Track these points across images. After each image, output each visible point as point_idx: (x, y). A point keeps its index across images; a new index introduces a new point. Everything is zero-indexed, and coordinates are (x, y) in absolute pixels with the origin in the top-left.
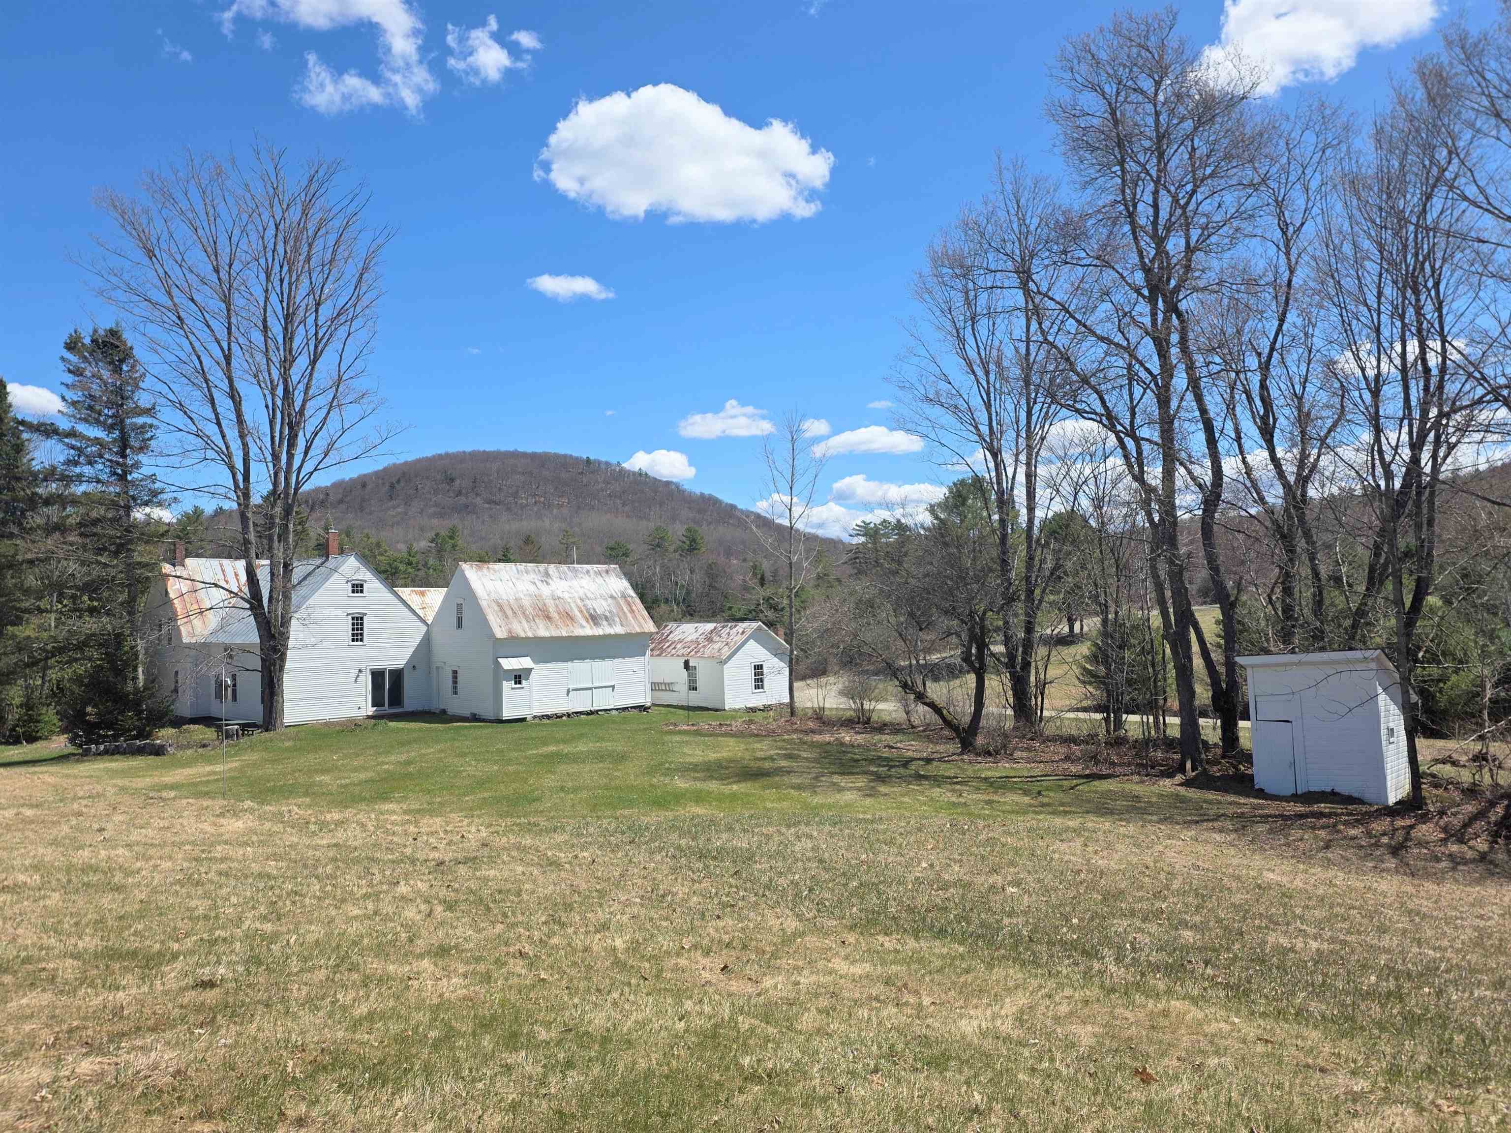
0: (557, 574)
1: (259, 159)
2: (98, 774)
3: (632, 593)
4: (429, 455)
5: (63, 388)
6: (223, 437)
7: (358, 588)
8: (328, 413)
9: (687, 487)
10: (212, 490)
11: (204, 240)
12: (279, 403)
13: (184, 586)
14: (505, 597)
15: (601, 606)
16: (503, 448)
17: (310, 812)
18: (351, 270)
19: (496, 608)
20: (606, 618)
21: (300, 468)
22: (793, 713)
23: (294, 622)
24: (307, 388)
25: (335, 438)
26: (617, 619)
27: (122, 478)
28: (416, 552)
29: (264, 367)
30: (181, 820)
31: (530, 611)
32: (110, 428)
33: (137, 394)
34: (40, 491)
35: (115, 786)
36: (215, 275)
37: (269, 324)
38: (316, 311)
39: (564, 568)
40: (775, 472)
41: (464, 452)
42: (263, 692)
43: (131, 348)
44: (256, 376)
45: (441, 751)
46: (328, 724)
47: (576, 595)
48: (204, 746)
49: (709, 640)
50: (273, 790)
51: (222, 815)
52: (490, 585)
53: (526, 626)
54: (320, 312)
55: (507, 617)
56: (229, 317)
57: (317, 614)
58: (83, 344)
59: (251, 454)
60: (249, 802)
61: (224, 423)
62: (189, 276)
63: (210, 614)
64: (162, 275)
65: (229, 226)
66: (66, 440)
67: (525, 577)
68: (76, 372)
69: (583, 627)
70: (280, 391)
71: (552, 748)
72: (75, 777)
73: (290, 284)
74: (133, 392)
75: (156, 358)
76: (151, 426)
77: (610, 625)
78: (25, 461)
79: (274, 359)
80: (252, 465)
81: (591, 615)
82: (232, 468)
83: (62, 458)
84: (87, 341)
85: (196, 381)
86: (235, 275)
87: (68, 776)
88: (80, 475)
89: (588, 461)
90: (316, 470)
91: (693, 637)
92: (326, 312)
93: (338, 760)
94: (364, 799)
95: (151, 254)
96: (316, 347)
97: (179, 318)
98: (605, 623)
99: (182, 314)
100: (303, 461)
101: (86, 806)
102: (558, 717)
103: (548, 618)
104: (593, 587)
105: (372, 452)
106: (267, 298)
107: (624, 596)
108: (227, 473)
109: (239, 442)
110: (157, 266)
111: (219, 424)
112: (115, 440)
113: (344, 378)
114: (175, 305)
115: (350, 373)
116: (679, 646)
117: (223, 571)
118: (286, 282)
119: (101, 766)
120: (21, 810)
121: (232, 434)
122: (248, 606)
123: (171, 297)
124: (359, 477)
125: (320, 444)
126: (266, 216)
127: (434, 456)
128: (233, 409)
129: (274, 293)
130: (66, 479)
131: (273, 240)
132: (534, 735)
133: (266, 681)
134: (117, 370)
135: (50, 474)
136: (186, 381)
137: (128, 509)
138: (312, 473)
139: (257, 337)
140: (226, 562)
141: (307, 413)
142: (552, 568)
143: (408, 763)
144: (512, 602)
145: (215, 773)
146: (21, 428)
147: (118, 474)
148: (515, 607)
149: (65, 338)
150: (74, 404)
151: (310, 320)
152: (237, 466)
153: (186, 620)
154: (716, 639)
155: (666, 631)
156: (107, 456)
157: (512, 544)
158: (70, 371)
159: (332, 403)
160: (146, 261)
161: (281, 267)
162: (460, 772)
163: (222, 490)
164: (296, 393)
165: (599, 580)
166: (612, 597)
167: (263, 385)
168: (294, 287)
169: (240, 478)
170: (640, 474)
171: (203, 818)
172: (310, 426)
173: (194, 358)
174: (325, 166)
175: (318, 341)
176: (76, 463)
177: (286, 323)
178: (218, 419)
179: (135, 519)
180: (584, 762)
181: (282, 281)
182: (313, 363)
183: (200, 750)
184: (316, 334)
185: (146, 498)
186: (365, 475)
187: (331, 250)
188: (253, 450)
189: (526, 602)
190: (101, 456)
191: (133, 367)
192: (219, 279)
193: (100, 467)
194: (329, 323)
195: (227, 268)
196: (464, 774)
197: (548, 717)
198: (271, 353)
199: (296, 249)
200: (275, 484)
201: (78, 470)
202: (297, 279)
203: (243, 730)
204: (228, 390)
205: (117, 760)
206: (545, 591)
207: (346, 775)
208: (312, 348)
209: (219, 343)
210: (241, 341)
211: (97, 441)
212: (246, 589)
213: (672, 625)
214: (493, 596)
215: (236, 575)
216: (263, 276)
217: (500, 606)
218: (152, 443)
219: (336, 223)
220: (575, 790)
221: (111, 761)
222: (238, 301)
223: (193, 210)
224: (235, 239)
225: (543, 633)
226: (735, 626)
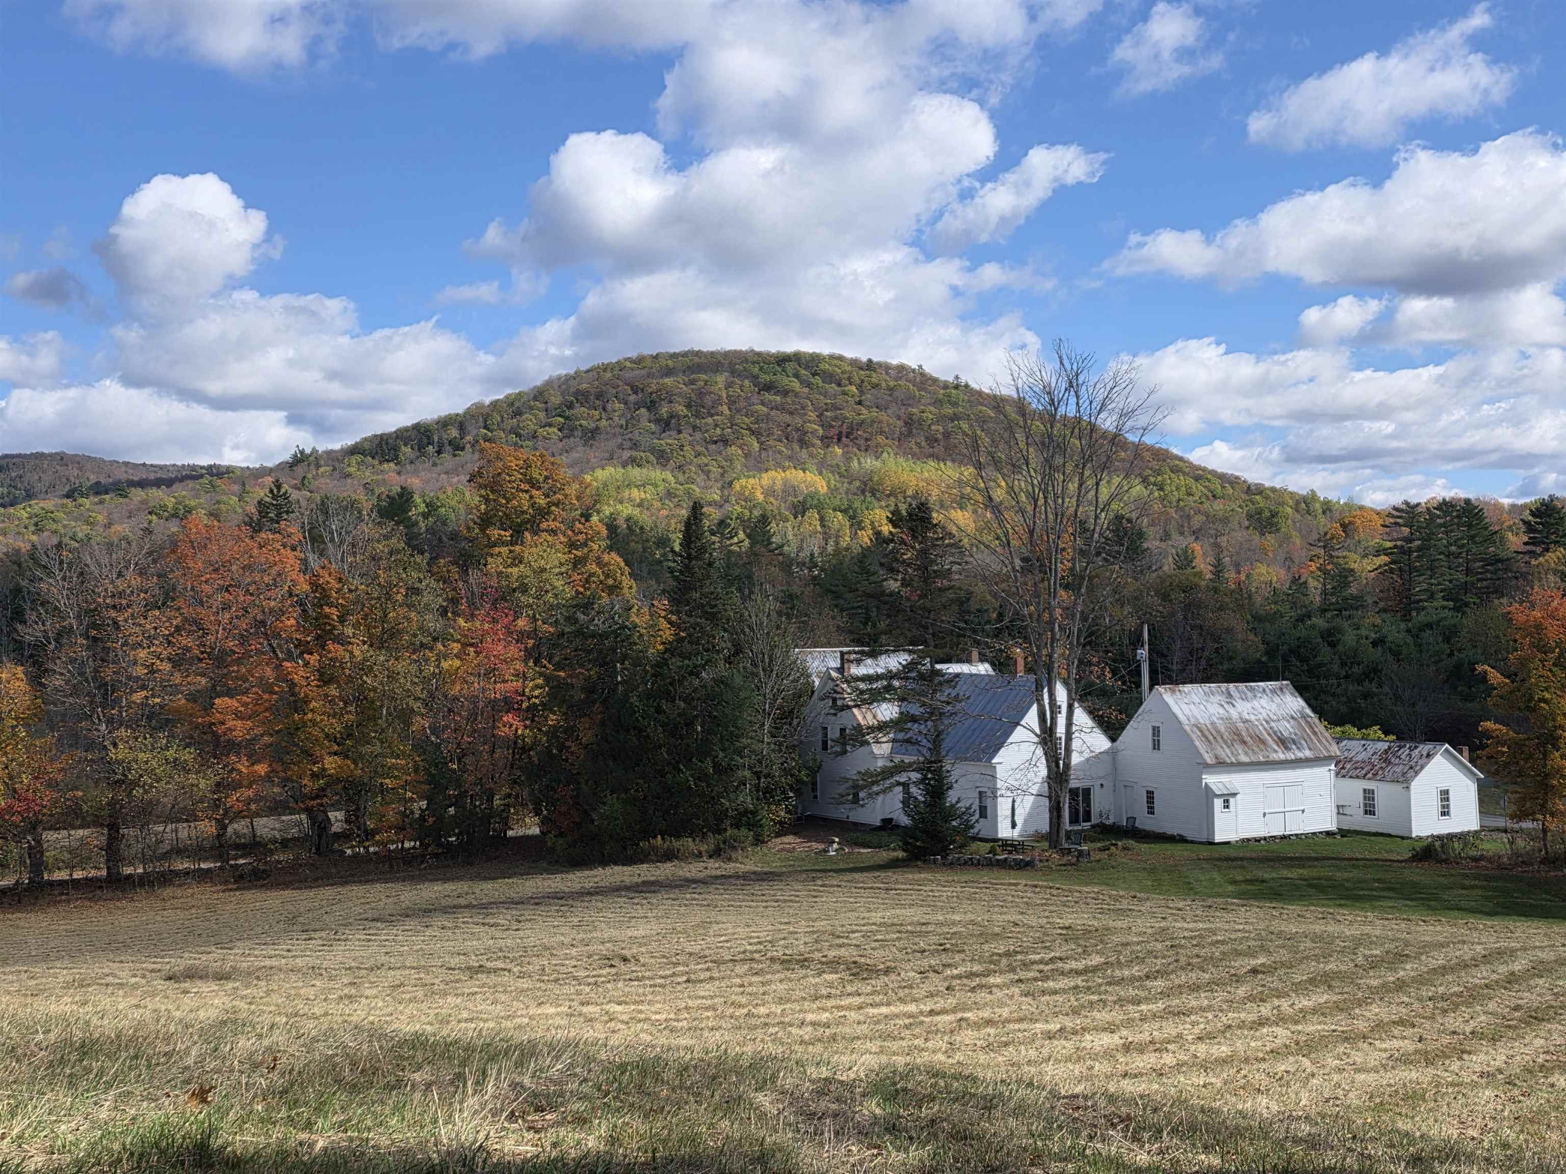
0: (1238, 694)
3: (1308, 711)
14: (1202, 721)
15: (1286, 728)
19: (1198, 733)
20: (1294, 742)
26: (1304, 743)
31: (1226, 735)
47: (1261, 718)
49: (1386, 761)
52: (1186, 709)
53: (1228, 751)
55: (1210, 742)
67: (1213, 698)
69: (1276, 751)
77: (1298, 748)
81: (1279, 737)
98: (1294, 747)
102: (1257, 840)
103: (1244, 742)
104: (1274, 707)
107: (1304, 717)
116: (1348, 766)
142: (1232, 688)
144: (1209, 726)
148: (1214, 732)
154: (1394, 760)
165: (1277, 699)
166: (1293, 718)
189: (1221, 726)
197: (1248, 840)
206: (1234, 713)
214: (1192, 720)
217: (1200, 730)
225: (1244, 758)
226: (1416, 747)
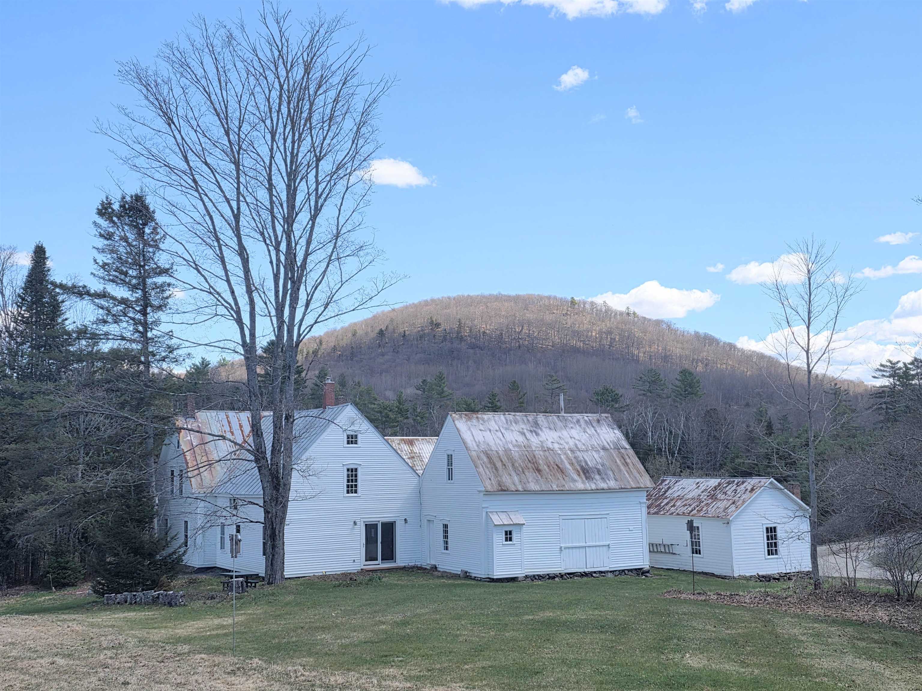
0: (546, 424)
1: (266, 24)
2: (119, 623)
3: (624, 443)
4: (416, 302)
5: (95, 251)
6: (233, 292)
7: (352, 439)
8: (328, 266)
9: (680, 326)
10: (221, 344)
11: (217, 106)
12: (283, 258)
13: (194, 439)
14: (494, 448)
15: (594, 458)
16: (486, 293)
17: (314, 674)
18: (349, 124)
19: (485, 459)
20: (599, 472)
21: (302, 321)
22: (817, 585)
23: (294, 474)
24: (309, 243)
25: (334, 291)
26: (610, 473)
27: (144, 334)
28: (406, 400)
29: (269, 225)
30: (196, 677)
31: (519, 463)
32: (133, 288)
33: (157, 255)
34: (71, 349)
35: (134, 636)
36: (226, 138)
37: (274, 182)
38: (317, 167)
39: (553, 417)
40: (789, 310)
41: (449, 298)
42: (264, 544)
43: (154, 212)
44: (262, 234)
45: (435, 612)
46: (324, 577)
47: (567, 447)
48: (212, 598)
49: (713, 497)
50: (279, 648)
51: (233, 673)
52: (479, 436)
53: (516, 478)
54: (320, 168)
55: (496, 469)
56: (238, 178)
57: (316, 466)
58: (113, 210)
59: (257, 309)
60: (257, 660)
61: (233, 279)
62: (203, 140)
63: (217, 466)
64: (180, 141)
65: (239, 89)
66: (96, 300)
67: (515, 427)
68: (108, 236)
69: (574, 481)
70: (283, 247)
71: (548, 614)
72: (99, 626)
73: (293, 142)
74: (154, 253)
75: (173, 220)
76: (169, 285)
77: (603, 479)
78: (60, 320)
79: (279, 216)
80: (258, 318)
81: (582, 467)
82: (239, 321)
83: (93, 318)
84: (116, 207)
85: (208, 240)
86: (243, 136)
87: (92, 625)
88: (106, 334)
89: (573, 302)
90: (316, 322)
91: (695, 493)
92: (326, 166)
93: (337, 617)
94: (366, 662)
95: (170, 122)
96: (317, 202)
97: (195, 181)
98: (597, 477)
99: (197, 177)
100: (304, 314)
101: (111, 658)
102: (552, 577)
103: (539, 471)
104: (584, 437)
105: (369, 304)
106: (272, 157)
107: (617, 448)
108: (235, 327)
109: (246, 297)
110: (176, 133)
111: (228, 281)
112: (138, 300)
113: (342, 232)
114: (190, 168)
115: (349, 227)
116: (678, 503)
117: (229, 422)
118: (289, 140)
119: (122, 615)
120: (56, 659)
121: (240, 290)
122: (252, 458)
123: (187, 161)
124: (350, 326)
125: (320, 297)
126: (271, 77)
127: (420, 303)
128: (241, 266)
129: (278, 153)
130: (95, 337)
131: (277, 101)
132: (527, 597)
133: (269, 532)
134: (141, 234)
135: (82, 332)
136: (200, 241)
137: (147, 364)
138: (312, 326)
139: (263, 195)
140: (231, 414)
141: (309, 267)
142: (541, 418)
143: (405, 623)
144: (501, 453)
145: (223, 627)
146: (57, 290)
147: (139, 332)
148: (505, 459)
149: (97, 204)
150: (104, 266)
151: (311, 176)
152: (244, 321)
153: (196, 472)
154: (720, 496)
155: (664, 487)
156: (131, 315)
157: (496, 390)
158: (101, 235)
159: (331, 256)
160: (164, 127)
161: (285, 127)
162: (457, 636)
163: (232, 345)
164: (298, 247)
165: (591, 431)
166: (604, 449)
167: (268, 242)
168: (296, 144)
169: (247, 333)
170: (628, 314)
171: (216, 676)
172: (312, 278)
173: (207, 218)
174: (326, 25)
175: (318, 197)
176: (105, 322)
177: (289, 180)
178: (227, 275)
179: (153, 374)
180: (583, 632)
181: (285, 140)
182: (313, 218)
183: (208, 602)
184: (317, 189)
185: (164, 354)
186: (355, 324)
187: (330, 106)
188: (259, 305)
189: (515, 453)
190: (125, 315)
191: (155, 229)
192: (229, 141)
193: (124, 325)
194: (328, 178)
195: (236, 130)
196: (461, 639)
197: (540, 577)
198: (275, 210)
199: (298, 109)
200: (279, 336)
201: (105, 328)
202: (300, 137)
203: (247, 582)
204: (237, 248)
205: (135, 610)
206: (534, 440)
207: (345, 634)
208: (313, 203)
209: (228, 202)
210: (249, 200)
211: (124, 301)
212: (251, 440)
213: (669, 480)
214: (483, 447)
215: (241, 426)
216: (268, 137)
217: (489, 457)
218: (170, 300)
219: (335, 80)
220: (578, 664)
221: (129, 610)
222: (247, 162)
223: (206, 78)
224: (244, 102)
225: (533, 486)
226: (743, 483)
